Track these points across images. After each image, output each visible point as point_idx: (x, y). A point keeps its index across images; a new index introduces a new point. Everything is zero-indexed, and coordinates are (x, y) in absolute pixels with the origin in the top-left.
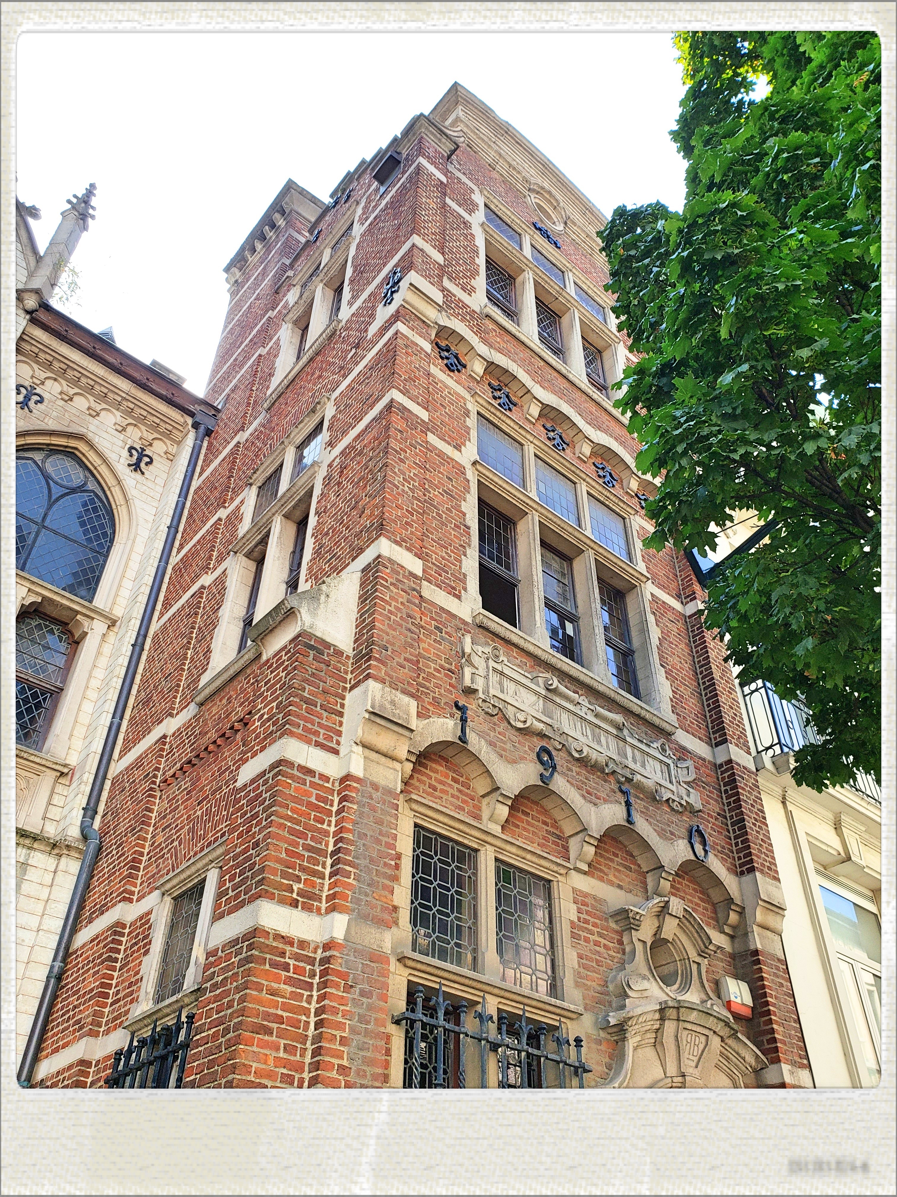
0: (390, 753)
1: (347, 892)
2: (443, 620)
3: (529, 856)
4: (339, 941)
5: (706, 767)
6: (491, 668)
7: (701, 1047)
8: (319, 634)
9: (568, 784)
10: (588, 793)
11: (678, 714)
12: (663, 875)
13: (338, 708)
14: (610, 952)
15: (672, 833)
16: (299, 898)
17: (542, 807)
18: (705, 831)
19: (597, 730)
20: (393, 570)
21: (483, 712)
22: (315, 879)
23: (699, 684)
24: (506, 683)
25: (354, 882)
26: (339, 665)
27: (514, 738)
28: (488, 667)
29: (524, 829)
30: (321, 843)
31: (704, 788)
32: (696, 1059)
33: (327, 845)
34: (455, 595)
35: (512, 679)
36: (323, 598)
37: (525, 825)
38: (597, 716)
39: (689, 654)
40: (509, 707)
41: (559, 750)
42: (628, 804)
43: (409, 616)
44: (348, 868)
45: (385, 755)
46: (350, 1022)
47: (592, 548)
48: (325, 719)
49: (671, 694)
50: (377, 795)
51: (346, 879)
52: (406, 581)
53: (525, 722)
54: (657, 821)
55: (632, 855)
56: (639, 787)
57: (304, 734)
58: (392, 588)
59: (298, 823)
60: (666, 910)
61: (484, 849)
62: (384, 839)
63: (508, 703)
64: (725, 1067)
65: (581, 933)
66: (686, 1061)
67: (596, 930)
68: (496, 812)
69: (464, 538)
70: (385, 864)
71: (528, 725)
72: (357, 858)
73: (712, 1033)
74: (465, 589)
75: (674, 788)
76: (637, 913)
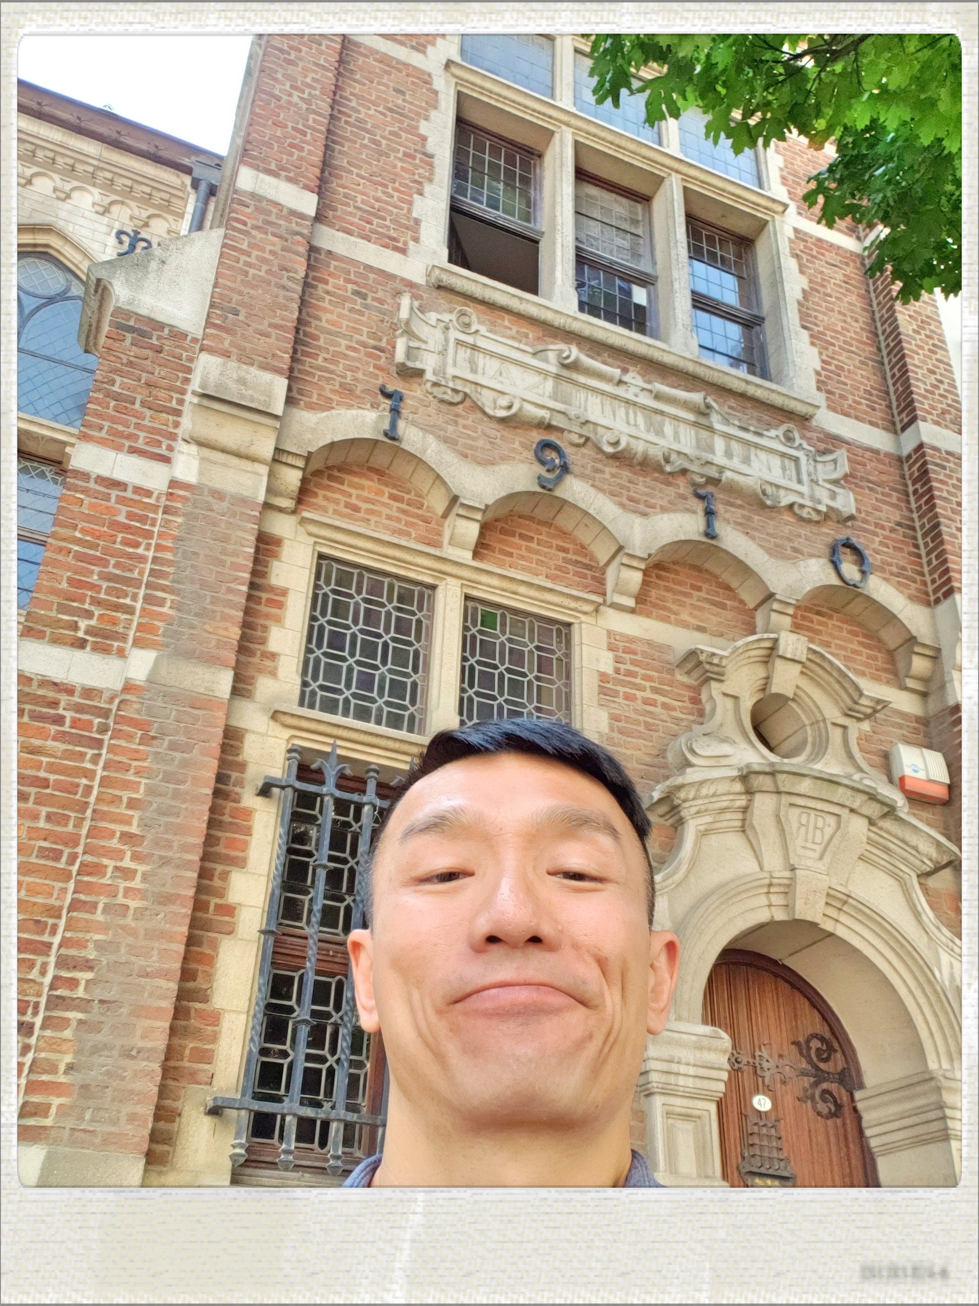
0: (243, 450)
1: (156, 623)
2: (370, 282)
3: (522, 589)
4: (138, 683)
5: (879, 461)
6: (452, 341)
7: (828, 831)
8: (144, 312)
9: (593, 491)
10: (631, 499)
11: (829, 392)
12: (776, 606)
13: (174, 404)
14: (673, 713)
15: (795, 550)
16: (88, 638)
17: (557, 528)
18: (867, 547)
19: (658, 418)
20: (257, 209)
21: (436, 401)
22: (119, 614)
23: (879, 349)
24: (481, 360)
25: (171, 612)
26: (178, 351)
27: (493, 433)
28: (447, 340)
29: (522, 557)
30: (131, 571)
31: (871, 489)
32: (819, 849)
33: (141, 573)
34: (396, 249)
35: (492, 354)
36: (154, 265)
37: (523, 552)
38: (658, 397)
39: (863, 309)
40: (485, 391)
41: (578, 446)
42: (709, 513)
43: (283, 268)
44: (160, 594)
45: (238, 455)
46: (147, 781)
47: (677, 172)
48: (148, 419)
49: (818, 366)
50: (217, 505)
51: (156, 608)
52: (282, 222)
53: (510, 407)
54: (768, 534)
55: (728, 588)
56: (733, 489)
57: (111, 438)
58: (254, 232)
59: (94, 547)
60: (775, 653)
61: (444, 583)
62: (229, 560)
63: (482, 386)
64: (882, 862)
65: (619, 688)
66: (800, 851)
67: (648, 684)
68: (456, 531)
69: (421, 171)
70: (230, 590)
71: (514, 410)
72: (178, 582)
73: (847, 811)
74: (416, 240)
75: (804, 489)
76: (713, 654)
